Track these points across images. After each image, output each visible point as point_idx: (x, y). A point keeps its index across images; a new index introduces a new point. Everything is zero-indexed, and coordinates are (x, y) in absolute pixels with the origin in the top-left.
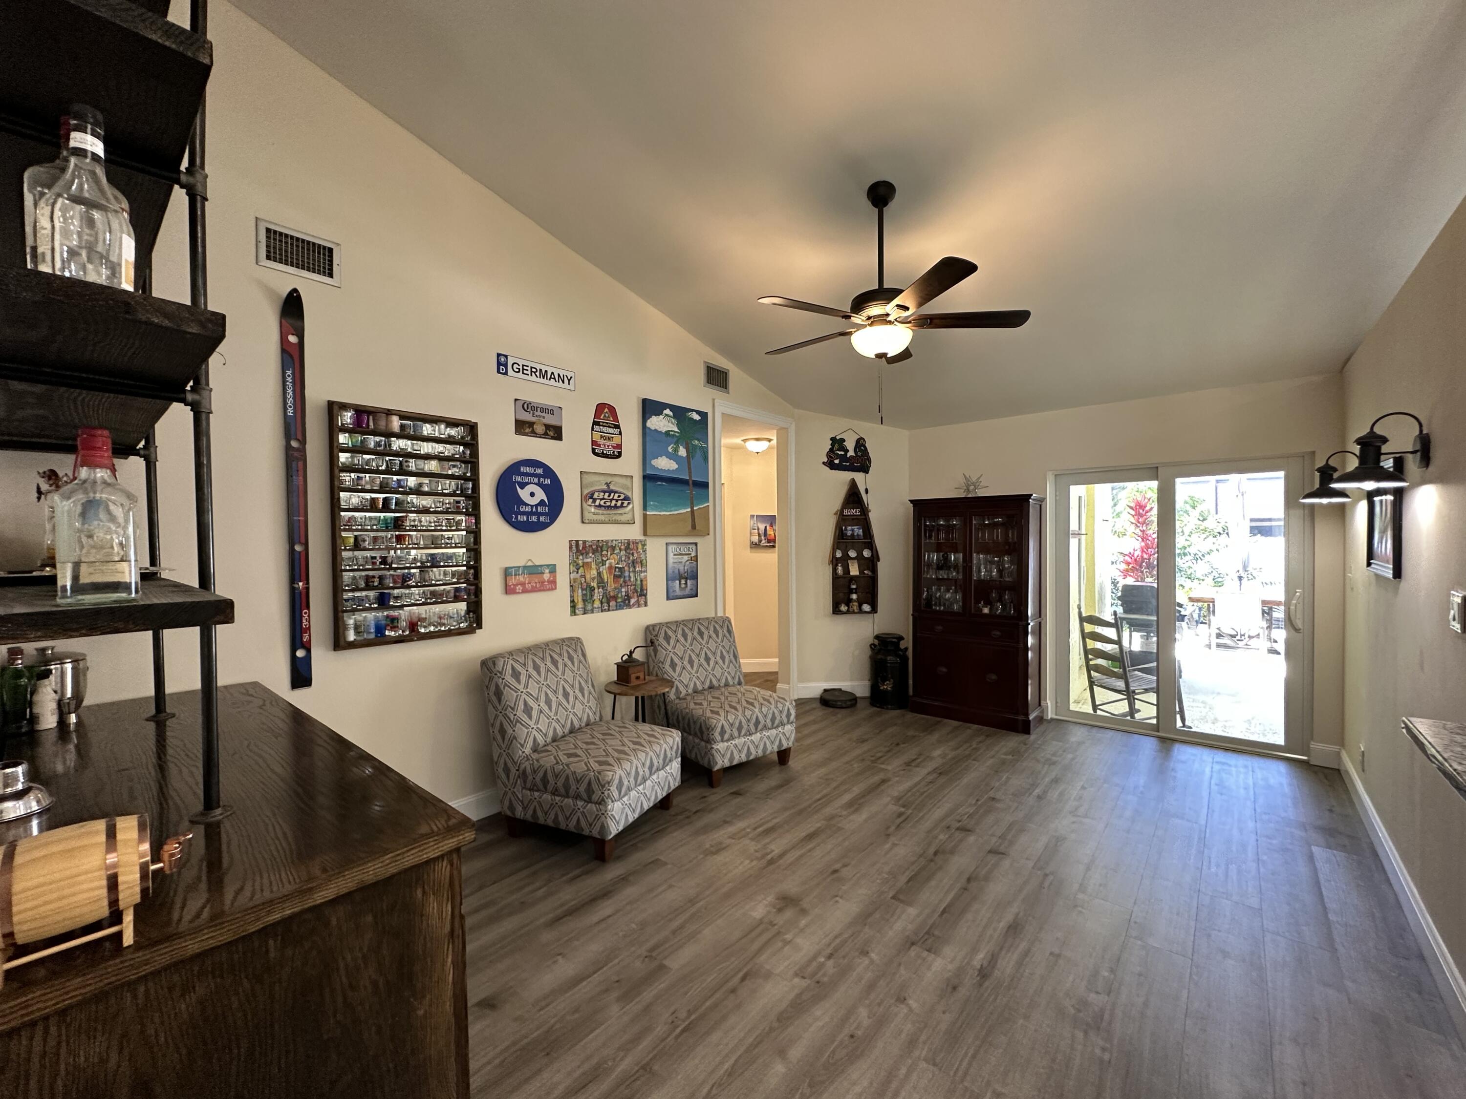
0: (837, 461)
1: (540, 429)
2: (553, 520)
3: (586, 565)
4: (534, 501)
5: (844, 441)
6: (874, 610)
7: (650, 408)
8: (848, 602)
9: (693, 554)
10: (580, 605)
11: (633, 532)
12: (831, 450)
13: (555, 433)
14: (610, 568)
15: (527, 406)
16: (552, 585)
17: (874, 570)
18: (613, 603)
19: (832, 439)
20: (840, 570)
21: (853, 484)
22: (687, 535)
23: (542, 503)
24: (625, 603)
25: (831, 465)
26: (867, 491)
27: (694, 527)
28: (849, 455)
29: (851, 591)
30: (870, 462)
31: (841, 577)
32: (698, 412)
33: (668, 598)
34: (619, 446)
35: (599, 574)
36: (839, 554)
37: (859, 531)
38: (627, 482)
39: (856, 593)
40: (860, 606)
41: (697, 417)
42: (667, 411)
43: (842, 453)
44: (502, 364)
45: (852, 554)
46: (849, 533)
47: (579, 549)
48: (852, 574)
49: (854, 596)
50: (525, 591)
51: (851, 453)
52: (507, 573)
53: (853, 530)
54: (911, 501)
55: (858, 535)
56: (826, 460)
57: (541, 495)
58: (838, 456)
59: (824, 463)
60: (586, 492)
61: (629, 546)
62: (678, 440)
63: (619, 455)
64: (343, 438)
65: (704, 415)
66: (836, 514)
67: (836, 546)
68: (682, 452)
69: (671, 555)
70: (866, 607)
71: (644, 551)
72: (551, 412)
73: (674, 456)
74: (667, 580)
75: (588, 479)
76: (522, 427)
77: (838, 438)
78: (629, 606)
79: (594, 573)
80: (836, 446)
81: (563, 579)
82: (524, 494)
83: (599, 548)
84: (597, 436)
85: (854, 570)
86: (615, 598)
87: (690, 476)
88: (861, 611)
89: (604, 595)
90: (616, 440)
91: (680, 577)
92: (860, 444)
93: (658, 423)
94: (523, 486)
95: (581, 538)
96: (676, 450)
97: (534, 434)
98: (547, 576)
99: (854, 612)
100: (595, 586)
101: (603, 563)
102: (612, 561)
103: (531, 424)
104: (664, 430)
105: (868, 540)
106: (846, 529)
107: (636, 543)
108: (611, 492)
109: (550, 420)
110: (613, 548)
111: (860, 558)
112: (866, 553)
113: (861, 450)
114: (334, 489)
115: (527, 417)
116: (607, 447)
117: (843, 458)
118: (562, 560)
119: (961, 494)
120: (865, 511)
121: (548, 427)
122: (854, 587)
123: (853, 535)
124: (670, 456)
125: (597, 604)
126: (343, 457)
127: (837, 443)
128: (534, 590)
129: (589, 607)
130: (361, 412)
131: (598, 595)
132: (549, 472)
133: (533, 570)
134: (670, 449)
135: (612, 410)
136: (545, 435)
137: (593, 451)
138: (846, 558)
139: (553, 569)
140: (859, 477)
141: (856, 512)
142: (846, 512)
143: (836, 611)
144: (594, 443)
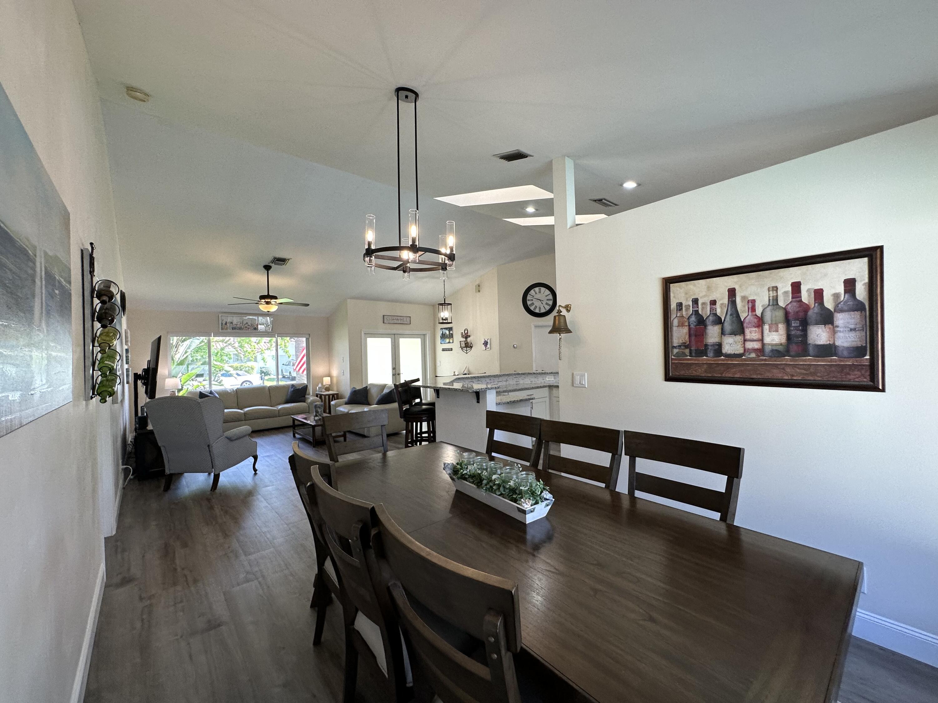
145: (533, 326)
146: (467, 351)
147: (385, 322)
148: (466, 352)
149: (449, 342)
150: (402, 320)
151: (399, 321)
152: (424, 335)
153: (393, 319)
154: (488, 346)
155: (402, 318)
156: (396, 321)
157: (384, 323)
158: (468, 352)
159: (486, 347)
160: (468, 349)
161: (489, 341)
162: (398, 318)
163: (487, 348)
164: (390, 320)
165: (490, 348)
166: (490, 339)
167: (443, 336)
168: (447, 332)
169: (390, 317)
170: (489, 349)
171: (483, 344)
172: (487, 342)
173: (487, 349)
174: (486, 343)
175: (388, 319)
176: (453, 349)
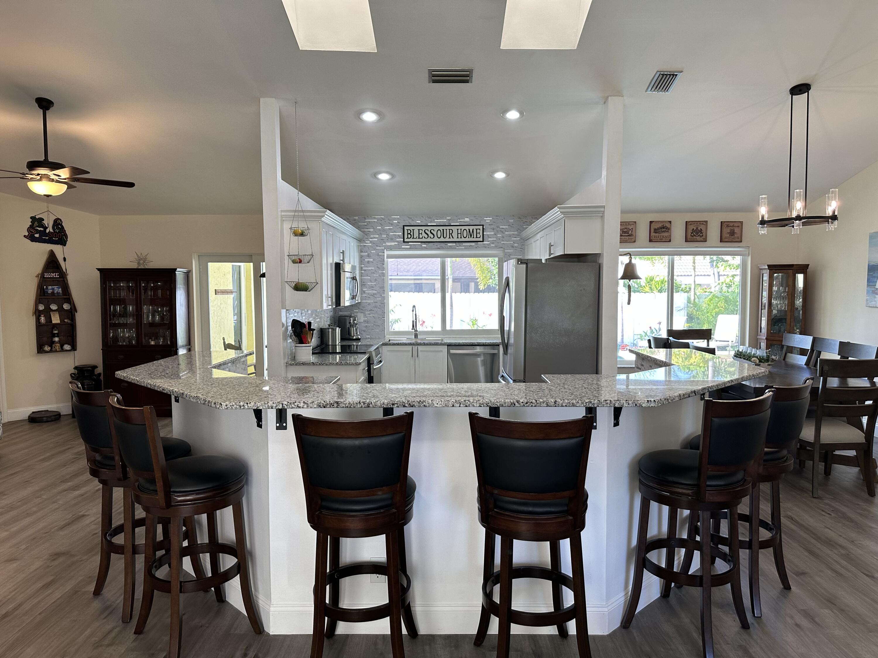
0: (37, 235)
5: (43, 220)
6: (74, 348)
8: (51, 343)
12: (31, 227)
17: (73, 319)
19: (31, 218)
20: (43, 319)
21: (52, 255)
25: (31, 238)
26: (65, 259)
28: (47, 231)
29: (54, 335)
30: (67, 238)
31: (44, 325)
36: (41, 307)
37: (58, 290)
39: (58, 337)
40: (62, 346)
43: (42, 229)
45: (54, 307)
46: (50, 291)
48: (53, 322)
49: (56, 339)
51: (50, 229)
53: (53, 289)
54: (98, 269)
55: (57, 293)
56: (27, 234)
58: (38, 232)
59: (25, 236)
66: (37, 276)
67: (38, 301)
70: (67, 347)
77: (37, 217)
80: (36, 224)
85: (56, 319)
88: (62, 350)
92: (57, 223)
99: (56, 351)
105: (67, 296)
106: (47, 288)
111: (60, 310)
112: (66, 306)
113: (58, 228)
117: (43, 233)
119: (134, 266)
120: (63, 275)
122: (56, 332)
123: (53, 293)
127: (37, 222)
138: (47, 312)
140: (57, 249)
141: (55, 275)
142: (46, 275)
143: (40, 350)
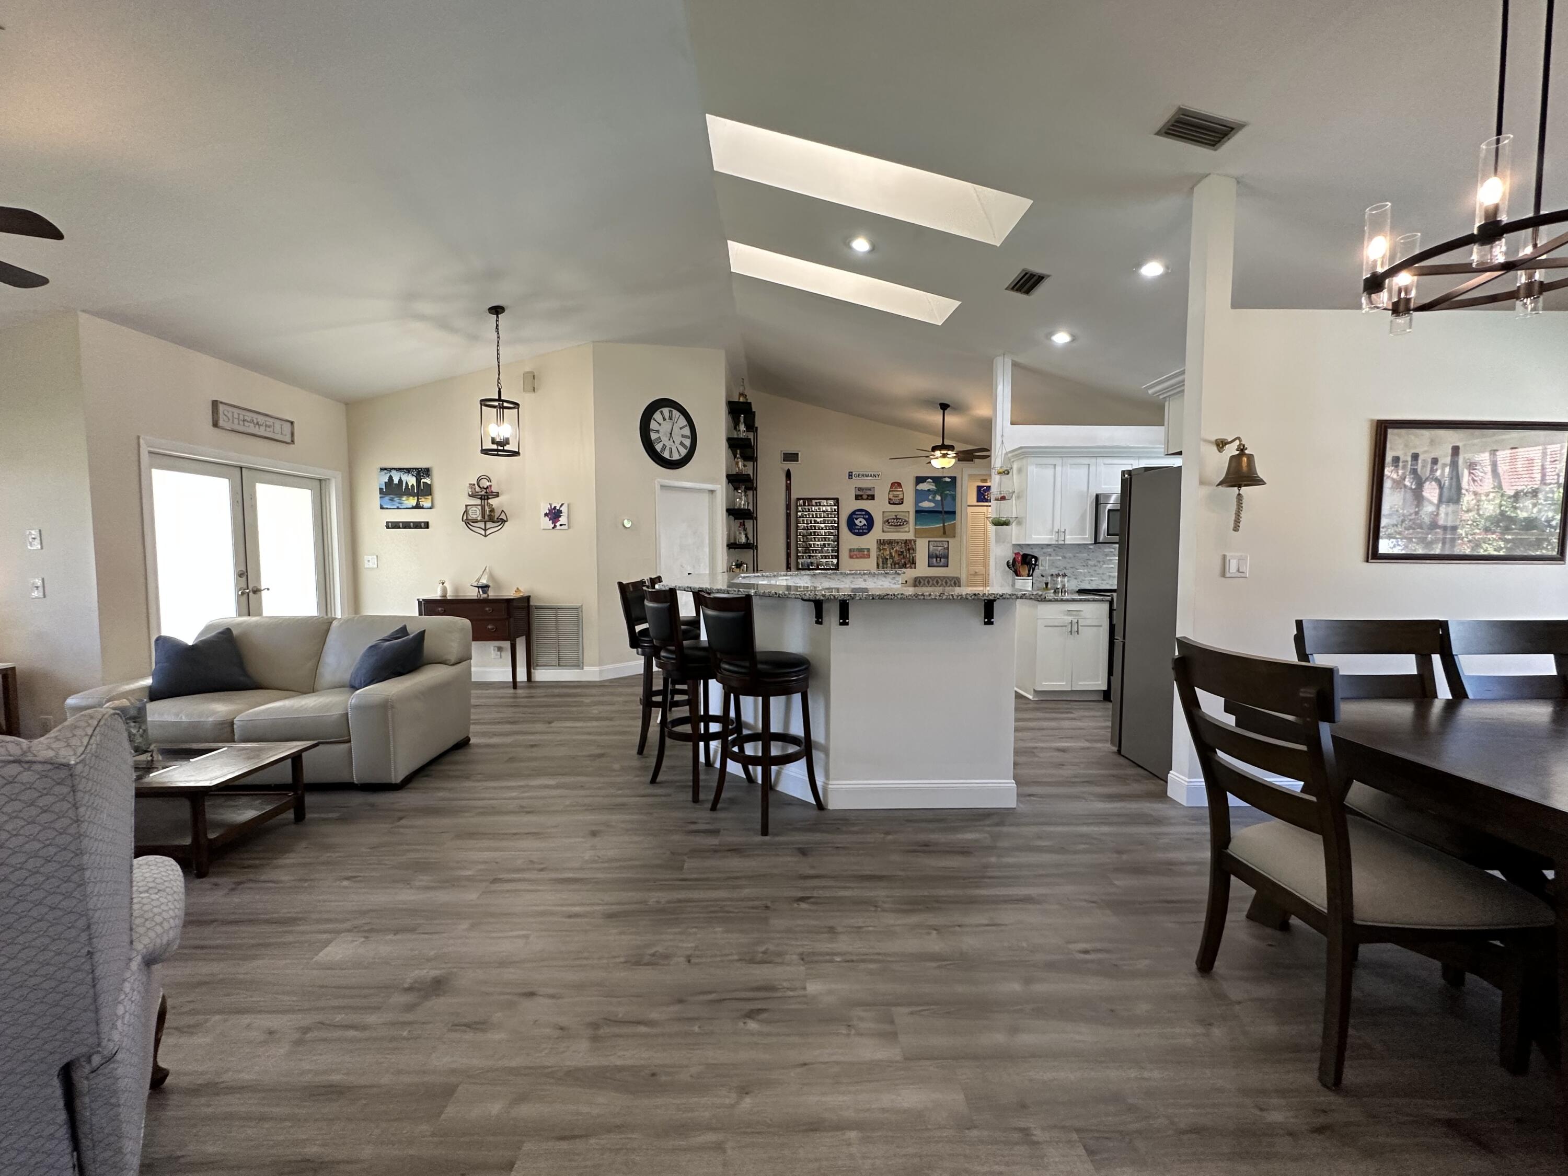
1: (865, 497)
2: (869, 531)
3: (886, 549)
4: (861, 524)
7: (920, 480)
9: (946, 546)
10: (881, 565)
11: (910, 536)
13: (872, 497)
14: (896, 551)
15: (860, 489)
16: (868, 556)
18: (897, 566)
22: (941, 537)
23: (865, 525)
24: (904, 566)
27: (944, 533)
32: (949, 477)
33: (929, 566)
34: (903, 499)
35: (891, 553)
38: (907, 514)
41: (948, 480)
42: (929, 480)
44: (850, 475)
47: (881, 543)
50: (857, 558)
52: (850, 550)
57: (864, 522)
60: (885, 519)
61: (906, 542)
62: (934, 493)
63: (902, 503)
64: (800, 508)
65: (954, 479)
68: (938, 498)
69: (931, 546)
71: (915, 544)
72: (870, 490)
73: (933, 501)
74: (929, 557)
75: (886, 514)
76: (858, 497)
78: (906, 568)
79: (888, 552)
81: (874, 553)
82: (857, 522)
83: (890, 542)
84: (891, 496)
86: (898, 564)
87: (943, 508)
89: (893, 561)
90: (901, 497)
91: (937, 557)
93: (923, 486)
94: (857, 519)
95: (882, 538)
96: (934, 498)
97: (862, 499)
98: (866, 553)
100: (888, 557)
101: (893, 549)
102: (897, 548)
103: (861, 496)
104: (926, 489)
107: (910, 541)
108: (897, 519)
109: (869, 493)
110: (898, 543)
114: (798, 522)
115: (860, 493)
116: (896, 500)
118: (874, 548)
121: (868, 496)
124: (930, 501)
125: (889, 565)
126: (799, 514)
128: (861, 558)
129: (885, 566)
130: (804, 499)
131: (889, 562)
132: (867, 513)
133: (861, 550)
134: (930, 497)
135: (899, 485)
136: (867, 499)
137: (889, 503)
139: (868, 550)
144: (889, 499)
145: (658, 487)
146: (485, 530)
147: (221, 423)
148: (483, 532)
149: (418, 507)
150: (269, 427)
151: (262, 428)
152: (320, 480)
153: (244, 421)
154: (563, 520)
155: (270, 421)
156: (252, 429)
157: (215, 424)
158: (488, 532)
159: (554, 522)
160: (489, 525)
161: (564, 509)
162: (261, 419)
163: (558, 524)
164: (236, 421)
165: (569, 527)
166: (568, 505)
167: (392, 490)
168: (411, 480)
169: (236, 411)
170: (566, 527)
171: (546, 515)
172: (560, 512)
173: (558, 527)
174: (554, 515)
175: (230, 415)
176: (430, 524)
